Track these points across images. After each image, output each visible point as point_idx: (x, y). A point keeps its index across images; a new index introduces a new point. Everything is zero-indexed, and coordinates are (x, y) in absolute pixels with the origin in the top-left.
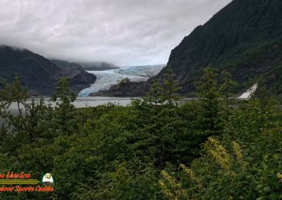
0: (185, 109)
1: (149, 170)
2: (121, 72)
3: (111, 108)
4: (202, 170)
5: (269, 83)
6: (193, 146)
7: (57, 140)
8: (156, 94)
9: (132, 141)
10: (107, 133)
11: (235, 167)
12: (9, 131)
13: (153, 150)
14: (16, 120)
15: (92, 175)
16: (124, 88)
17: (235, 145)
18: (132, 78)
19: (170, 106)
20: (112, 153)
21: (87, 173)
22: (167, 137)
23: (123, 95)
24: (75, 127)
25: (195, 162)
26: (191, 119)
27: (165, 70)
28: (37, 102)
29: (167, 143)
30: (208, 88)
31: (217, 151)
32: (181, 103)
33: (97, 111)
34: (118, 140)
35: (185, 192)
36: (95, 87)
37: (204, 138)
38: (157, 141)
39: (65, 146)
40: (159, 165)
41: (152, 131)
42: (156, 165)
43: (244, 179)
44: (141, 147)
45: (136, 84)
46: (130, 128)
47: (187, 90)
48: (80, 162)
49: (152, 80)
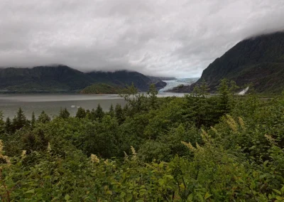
0: (211, 99)
1: (193, 128)
3: (174, 98)
4: (220, 130)
6: (214, 118)
7: (150, 112)
8: (196, 92)
9: (184, 114)
10: (172, 109)
11: (240, 130)
12: (129, 107)
13: (195, 118)
14: (132, 103)
15: (166, 128)
16: (180, 89)
17: (241, 119)
18: (185, 84)
19: (203, 98)
20: (175, 119)
21: (163, 127)
22: (201, 112)
23: (179, 92)
24: (157, 106)
25: (216, 125)
26: (213, 104)
27: (200, 80)
28: (141, 95)
29: (201, 116)
30: (223, 89)
31: (230, 121)
32: (209, 96)
33: (168, 99)
34: (178, 113)
35: (213, 140)
36: (166, 88)
37: (221, 114)
38: (197, 115)
39: (154, 115)
40: (198, 126)
41: (194, 109)
42: (196, 125)
43: (244, 136)
44: (189, 117)
45: (186, 87)
46: (184, 108)
47: (212, 89)
48: (160, 122)
49: (194, 85)
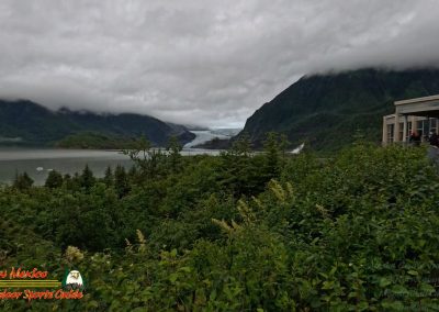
0: (257, 158)
1: (230, 199)
2: (213, 132)
3: (205, 156)
4: (265, 201)
5: (312, 143)
6: (259, 184)
7: (170, 177)
8: (236, 148)
9: (219, 179)
10: (202, 174)
11: (288, 199)
12: (138, 169)
13: (233, 185)
14: (142, 163)
15: (192, 201)
16: (214, 144)
17: (289, 185)
18: (221, 137)
19: (245, 156)
20: (205, 188)
21: (188, 200)
22: (242, 178)
23: (213, 148)
24: (182, 168)
25: (261, 195)
26: (259, 166)
27: (242, 132)
28: (156, 152)
29: (243, 182)
30: (272, 145)
31: (276, 188)
32: (253, 154)
33: (196, 159)
34: (210, 178)
35: (254, 215)
36: (195, 142)
37: (268, 179)
38: (236, 180)
39: (175, 181)
40: (237, 196)
41: (233, 173)
42: (235, 196)
43: (294, 207)
44: (225, 184)
45: (222, 141)
46: (219, 171)
47: (257, 146)
48: (184, 192)
49: (233, 139)
